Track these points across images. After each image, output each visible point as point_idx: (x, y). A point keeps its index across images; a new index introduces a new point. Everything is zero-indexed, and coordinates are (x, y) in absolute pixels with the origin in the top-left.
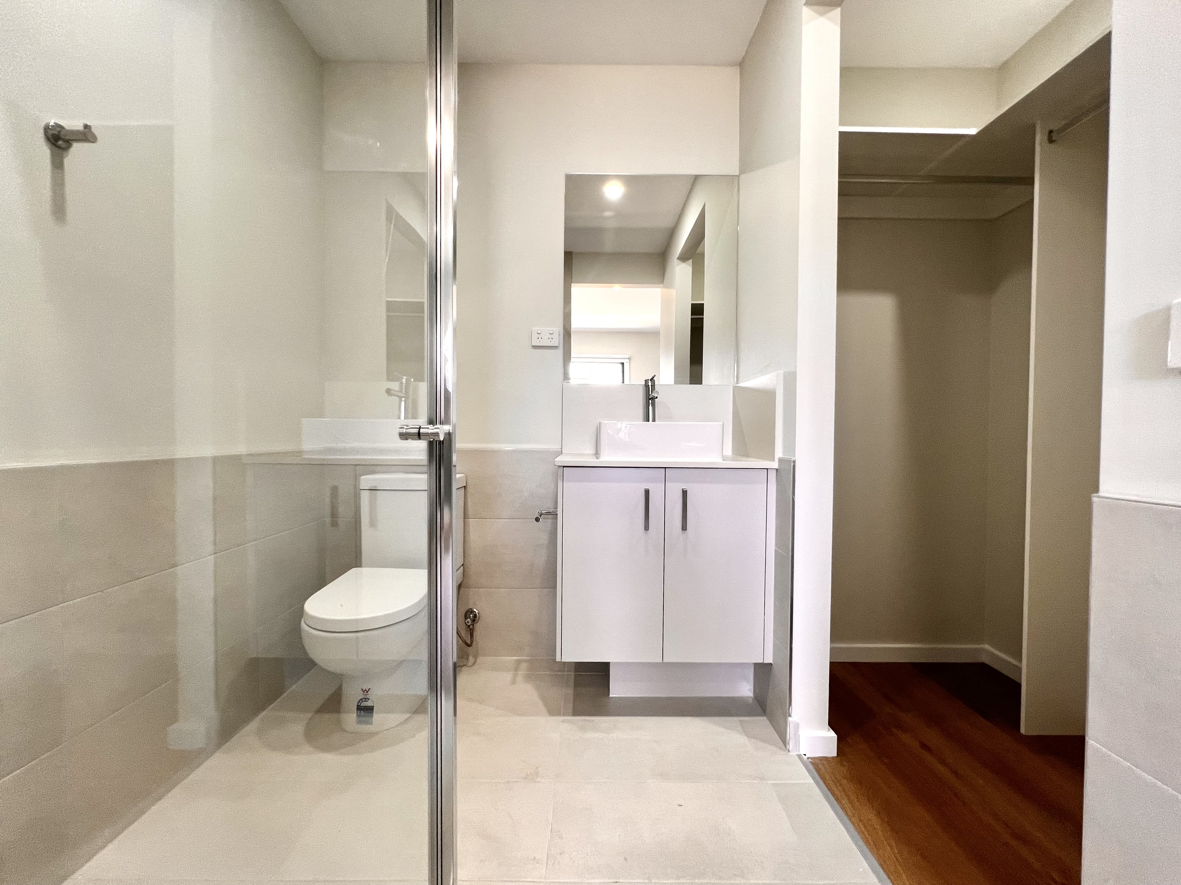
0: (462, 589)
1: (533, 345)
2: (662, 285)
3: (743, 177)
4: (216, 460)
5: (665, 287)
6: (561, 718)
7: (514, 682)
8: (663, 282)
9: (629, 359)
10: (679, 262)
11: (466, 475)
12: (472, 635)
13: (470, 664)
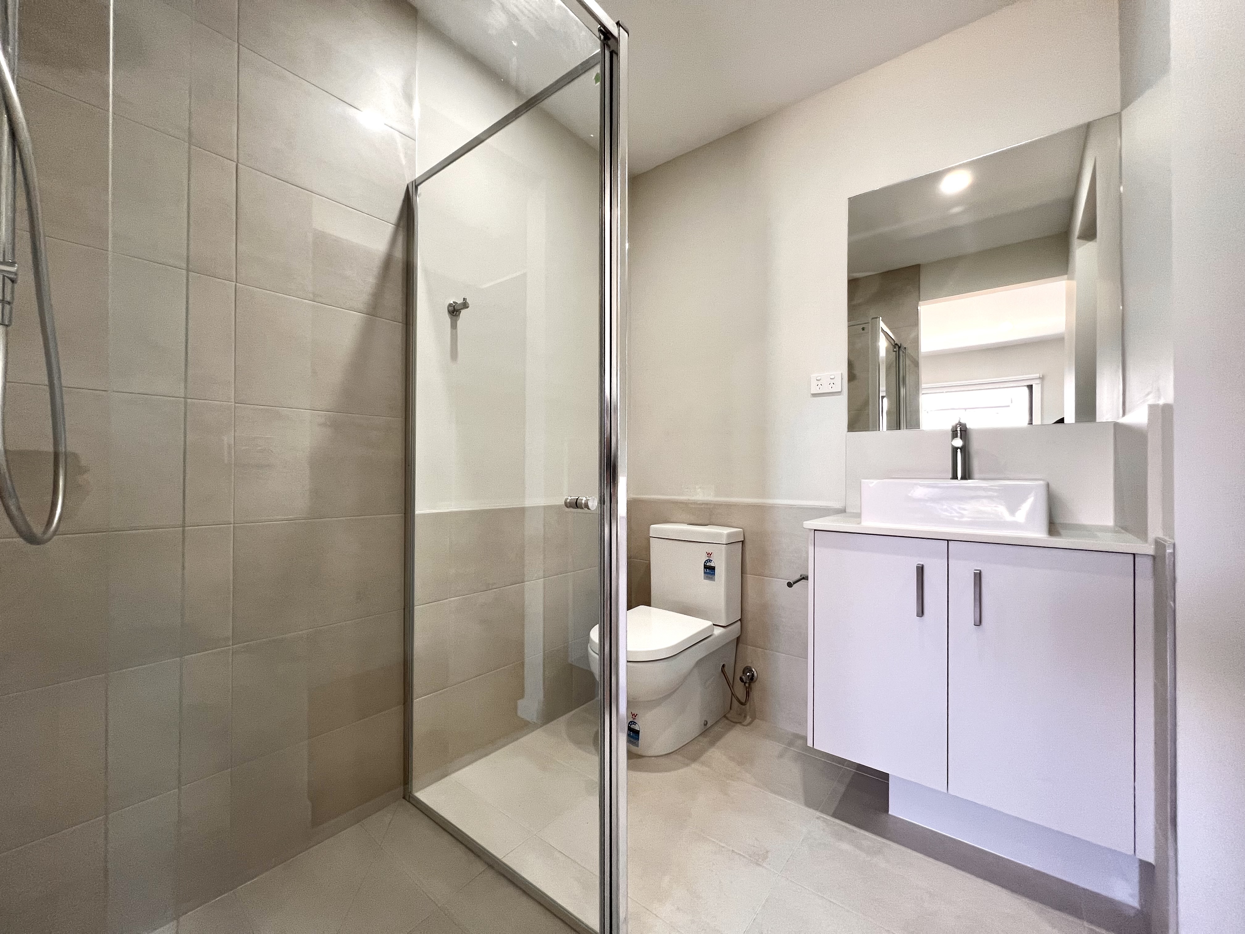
0: (740, 645)
1: (812, 392)
2: (1066, 276)
3: (1123, 113)
4: (546, 508)
5: (1068, 279)
6: (818, 814)
7: (781, 756)
8: (1066, 274)
9: (1042, 378)
10: (1081, 241)
11: (743, 531)
12: (748, 694)
13: (745, 723)
